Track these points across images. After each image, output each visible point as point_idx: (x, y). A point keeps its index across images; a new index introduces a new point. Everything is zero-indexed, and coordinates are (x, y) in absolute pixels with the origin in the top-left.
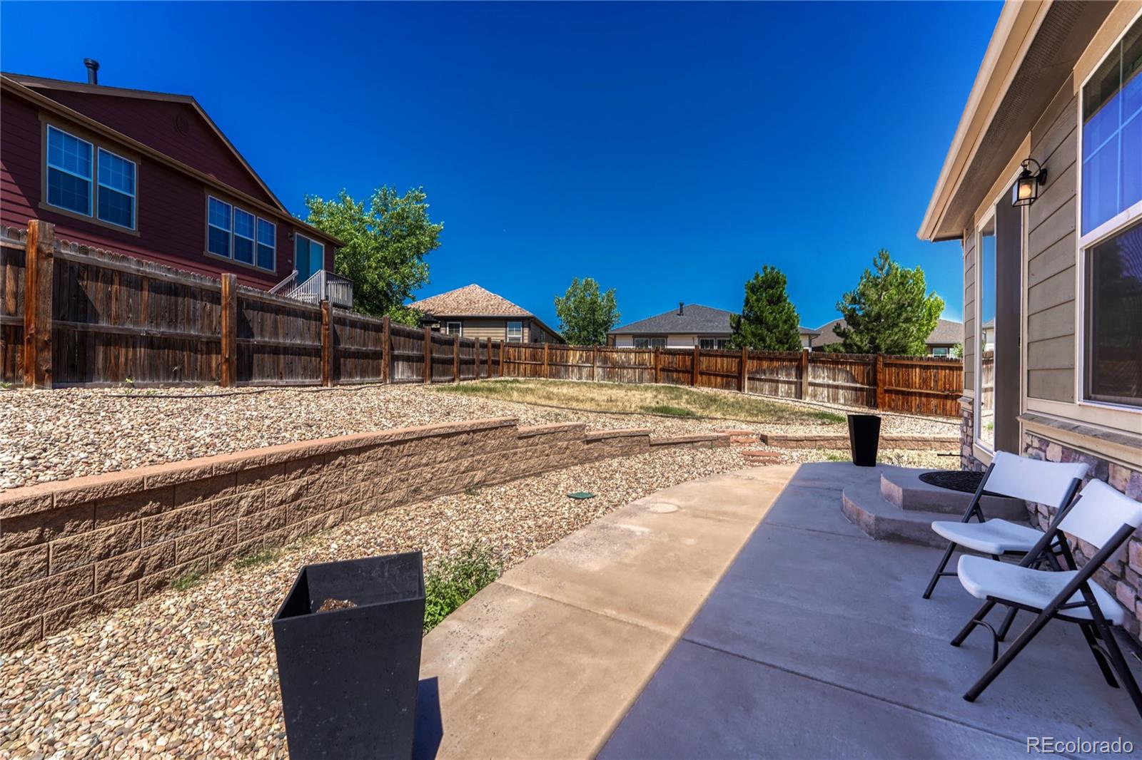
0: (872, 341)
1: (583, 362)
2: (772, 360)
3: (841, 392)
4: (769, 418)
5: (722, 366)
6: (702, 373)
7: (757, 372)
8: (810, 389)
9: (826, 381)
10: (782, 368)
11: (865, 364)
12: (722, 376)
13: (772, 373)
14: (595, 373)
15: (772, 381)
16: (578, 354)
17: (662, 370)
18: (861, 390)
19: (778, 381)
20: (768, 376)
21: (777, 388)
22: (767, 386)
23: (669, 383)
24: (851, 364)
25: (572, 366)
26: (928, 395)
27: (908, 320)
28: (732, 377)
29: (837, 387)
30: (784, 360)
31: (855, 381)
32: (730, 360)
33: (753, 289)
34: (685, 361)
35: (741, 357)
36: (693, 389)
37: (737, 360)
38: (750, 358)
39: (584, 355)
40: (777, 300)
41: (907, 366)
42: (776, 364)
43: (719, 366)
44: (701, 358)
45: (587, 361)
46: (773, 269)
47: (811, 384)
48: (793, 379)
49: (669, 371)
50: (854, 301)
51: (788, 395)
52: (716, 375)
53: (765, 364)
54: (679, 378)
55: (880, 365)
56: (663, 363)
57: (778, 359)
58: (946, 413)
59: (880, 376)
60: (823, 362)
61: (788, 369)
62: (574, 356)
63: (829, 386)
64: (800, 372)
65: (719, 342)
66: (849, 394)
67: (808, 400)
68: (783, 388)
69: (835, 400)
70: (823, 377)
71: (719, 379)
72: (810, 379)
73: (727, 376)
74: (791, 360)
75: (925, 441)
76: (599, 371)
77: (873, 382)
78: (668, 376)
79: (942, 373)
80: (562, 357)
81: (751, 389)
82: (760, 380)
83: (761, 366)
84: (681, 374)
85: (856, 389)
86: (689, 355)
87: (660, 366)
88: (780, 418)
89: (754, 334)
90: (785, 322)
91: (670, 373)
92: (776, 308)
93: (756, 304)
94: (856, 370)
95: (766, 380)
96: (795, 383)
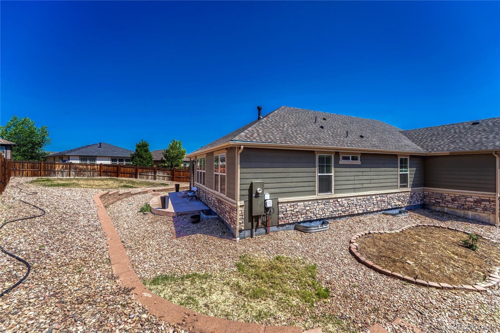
0: (171, 163)
1: (63, 169)
2: (146, 169)
3: (166, 178)
4: (152, 186)
5: (129, 171)
6: (121, 173)
7: (142, 173)
8: (158, 177)
9: (162, 175)
10: (150, 171)
11: (171, 171)
12: (129, 174)
13: (147, 173)
14: (71, 174)
15: (147, 175)
16: (61, 166)
17: (103, 172)
18: (170, 177)
19: (148, 175)
20: (145, 174)
21: (148, 177)
22: (145, 177)
23: (106, 176)
24: (168, 171)
25: (58, 171)
26: (184, 178)
27: (179, 158)
28: (133, 174)
29: (165, 176)
30: (150, 169)
31: (169, 175)
32: (132, 169)
33: (139, 146)
34: (114, 169)
35: (136, 168)
36: (119, 178)
37: (135, 169)
38: (139, 168)
39: (65, 166)
40: (147, 151)
41: (180, 171)
42: (148, 170)
43: (128, 171)
44: (121, 168)
45: (66, 168)
46: (145, 141)
47: (158, 176)
48: (153, 175)
49: (106, 172)
50: (167, 152)
51: (151, 179)
52: (127, 174)
53: (144, 170)
54: (111, 175)
55: (174, 171)
56: (103, 169)
57: (148, 169)
58: (187, 182)
59: (174, 174)
60: (161, 170)
61: (151, 172)
62: (59, 167)
63: (163, 176)
64: (155, 173)
65: (119, 159)
66: (167, 178)
67: (157, 180)
68: (150, 177)
69: (164, 180)
70: (161, 174)
71: (128, 175)
72: (158, 175)
73: (131, 174)
74: (152, 169)
75: (184, 187)
76: (73, 173)
77: (173, 175)
78: (106, 174)
79: (186, 173)
80: (51, 167)
81: (140, 178)
82: (143, 175)
83: (143, 171)
84: (112, 173)
85: (169, 177)
86: (116, 167)
87: (102, 170)
88: (154, 186)
89: (139, 161)
90: (149, 158)
91: (107, 173)
92: (146, 153)
93: (140, 152)
94: (169, 172)
95: (145, 175)
96: (153, 176)
